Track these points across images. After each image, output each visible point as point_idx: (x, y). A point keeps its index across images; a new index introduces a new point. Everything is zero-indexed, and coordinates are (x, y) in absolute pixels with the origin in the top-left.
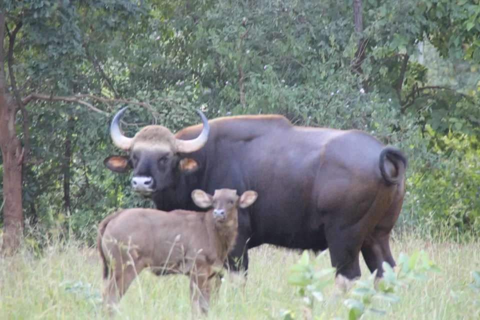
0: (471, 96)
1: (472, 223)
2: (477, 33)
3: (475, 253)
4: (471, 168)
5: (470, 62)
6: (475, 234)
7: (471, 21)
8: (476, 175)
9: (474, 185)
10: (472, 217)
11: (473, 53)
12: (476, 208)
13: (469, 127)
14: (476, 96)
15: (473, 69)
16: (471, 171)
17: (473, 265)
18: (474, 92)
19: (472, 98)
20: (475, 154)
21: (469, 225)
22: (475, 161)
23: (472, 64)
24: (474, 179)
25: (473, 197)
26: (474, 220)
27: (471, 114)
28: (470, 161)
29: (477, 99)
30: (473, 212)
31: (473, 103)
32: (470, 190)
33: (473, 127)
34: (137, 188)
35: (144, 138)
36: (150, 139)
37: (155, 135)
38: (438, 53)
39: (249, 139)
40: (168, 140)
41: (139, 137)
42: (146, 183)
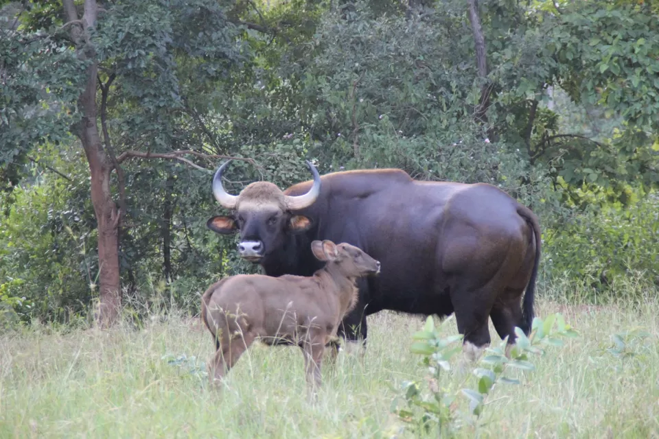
0: (606, 144)
1: (611, 283)
2: (611, 75)
3: (614, 316)
4: (608, 223)
5: (605, 107)
6: (614, 295)
7: (605, 63)
8: (614, 231)
9: (611, 241)
10: (611, 276)
11: (607, 97)
12: (614, 266)
13: (605, 178)
14: (612, 144)
15: (608, 115)
16: (608, 226)
17: (613, 329)
18: (610, 140)
19: (608, 146)
20: (612, 207)
21: (607, 285)
22: (611, 214)
23: (606, 109)
24: (612, 234)
25: (610, 255)
26: (612, 279)
27: (607, 164)
28: (607, 215)
29: (613, 147)
30: (611, 271)
31: (609, 152)
32: (608, 246)
33: (610, 178)
34: (245, 254)
35: (250, 196)
36: (256, 197)
37: (262, 193)
38: (570, 98)
39: (365, 196)
40: (277, 198)
41: (244, 195)
42: (255, 248)
